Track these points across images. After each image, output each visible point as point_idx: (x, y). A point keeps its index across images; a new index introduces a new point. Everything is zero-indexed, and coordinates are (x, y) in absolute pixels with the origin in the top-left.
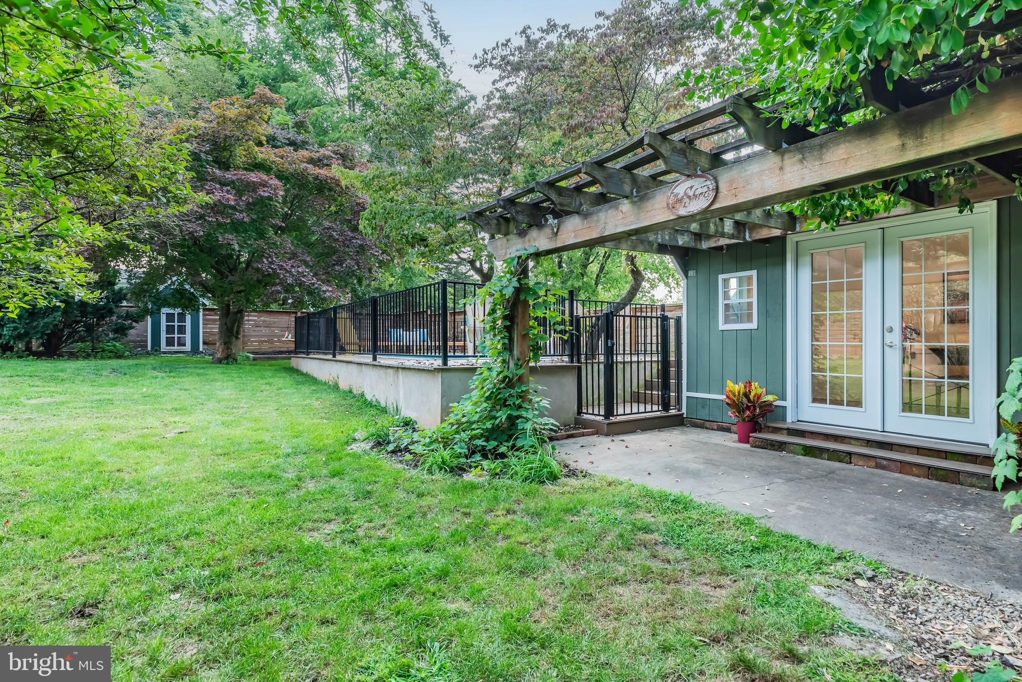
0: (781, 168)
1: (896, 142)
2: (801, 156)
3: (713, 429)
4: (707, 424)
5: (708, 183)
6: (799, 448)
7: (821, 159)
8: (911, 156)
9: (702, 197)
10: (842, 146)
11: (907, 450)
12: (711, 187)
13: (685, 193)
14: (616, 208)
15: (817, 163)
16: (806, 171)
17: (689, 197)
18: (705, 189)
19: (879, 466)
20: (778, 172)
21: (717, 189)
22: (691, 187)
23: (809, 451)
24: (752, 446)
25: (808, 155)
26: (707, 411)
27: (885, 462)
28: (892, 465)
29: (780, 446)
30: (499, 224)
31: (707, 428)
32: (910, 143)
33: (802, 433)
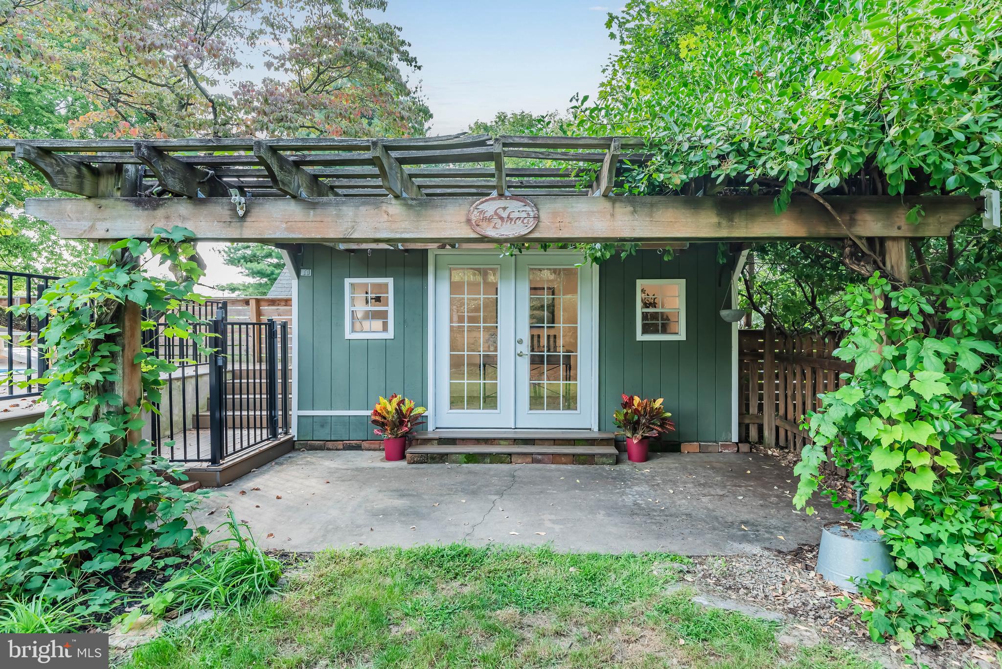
0: (613, 215)
1: (714, 219)
2: (631, 209)
3: (337, 450)
4: (330, 445)
5: (528, 209)
6: (462, 458)
7: (651, 217)
8: (724, 233)
9: (519, 222)
10: (671, 210)
11: (546, 442)
12: (532, 214)
13: (496, 213)
14: (377, 206)
15: (647, 219)
16: (636, 223)
17: (502, 218)
18: (524, 215)
19: (535, 461)
20: (609, 216)
21: (537, 218)
22: (505, 209)
23: (472, 458)
24: (409, 463)
25: (639, 209)
26: (327, 430)
27: (540, 457)
28: (546, 458)
29: (441, 458)
30: (80, 176)
31: (329, 449)
32: (724, 222)
33: (452, 441)
